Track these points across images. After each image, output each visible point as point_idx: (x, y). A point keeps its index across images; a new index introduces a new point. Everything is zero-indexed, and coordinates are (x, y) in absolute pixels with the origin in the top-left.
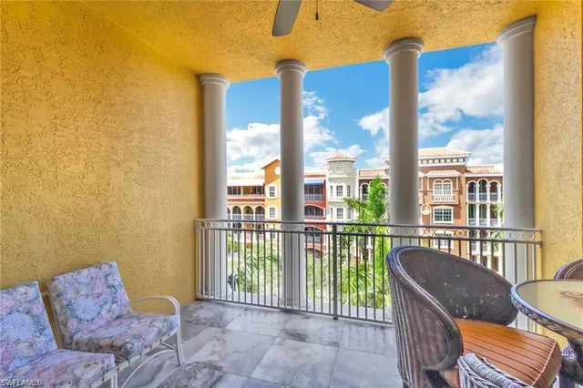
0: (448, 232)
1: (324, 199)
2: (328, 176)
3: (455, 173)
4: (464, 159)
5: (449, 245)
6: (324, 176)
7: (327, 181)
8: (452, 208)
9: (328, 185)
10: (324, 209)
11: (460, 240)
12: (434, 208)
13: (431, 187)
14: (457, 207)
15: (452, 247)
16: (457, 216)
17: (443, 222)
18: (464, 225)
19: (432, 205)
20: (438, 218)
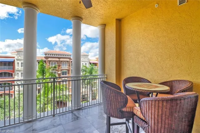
0: (66, 79)
1: (14, 68)
2: (16, 58)
3: (68, 60)
4: (71, 55)
5: (66, 83)
6: (14, 58)
7: (16, 60)
8: (67, 71)
9: (16, 62)
10: (13, 73)
11: (69, 81)
12: (62, 71)
13: (61, 64)
14: (69, 70)
15: (67, 83)
16: (69, 73)
17: (64, 75)
18: (70, 76)
19: (61, 70)
20: (63, 74)
